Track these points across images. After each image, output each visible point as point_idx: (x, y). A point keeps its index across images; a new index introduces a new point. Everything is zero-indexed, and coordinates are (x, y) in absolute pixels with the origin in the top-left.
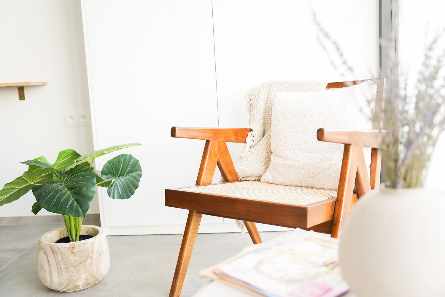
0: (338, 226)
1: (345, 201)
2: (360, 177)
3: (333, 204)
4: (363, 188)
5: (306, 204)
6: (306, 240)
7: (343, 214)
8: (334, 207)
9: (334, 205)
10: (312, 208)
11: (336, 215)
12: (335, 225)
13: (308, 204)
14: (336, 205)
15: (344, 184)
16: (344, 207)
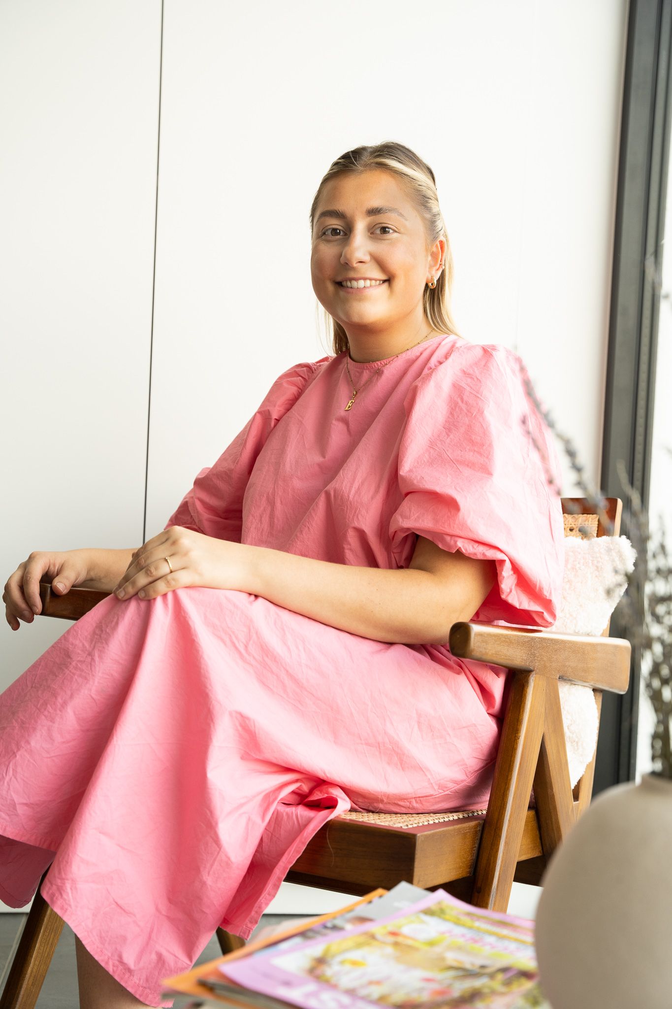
0: (489, 895)
1: (509, 826)
2: (548, 761)
3: (476, 832)
4: (553, 795)
5: (410, 826)
6: (429, 912)
7: (502, 862)
8: (478, 842)
9: (479, 834)
10: (427, 837)
11: (483, 862)
12: (479, 892)
13: (415, 825)
14: (485, 836)
15: (507, 777)
16: (506, 843)
